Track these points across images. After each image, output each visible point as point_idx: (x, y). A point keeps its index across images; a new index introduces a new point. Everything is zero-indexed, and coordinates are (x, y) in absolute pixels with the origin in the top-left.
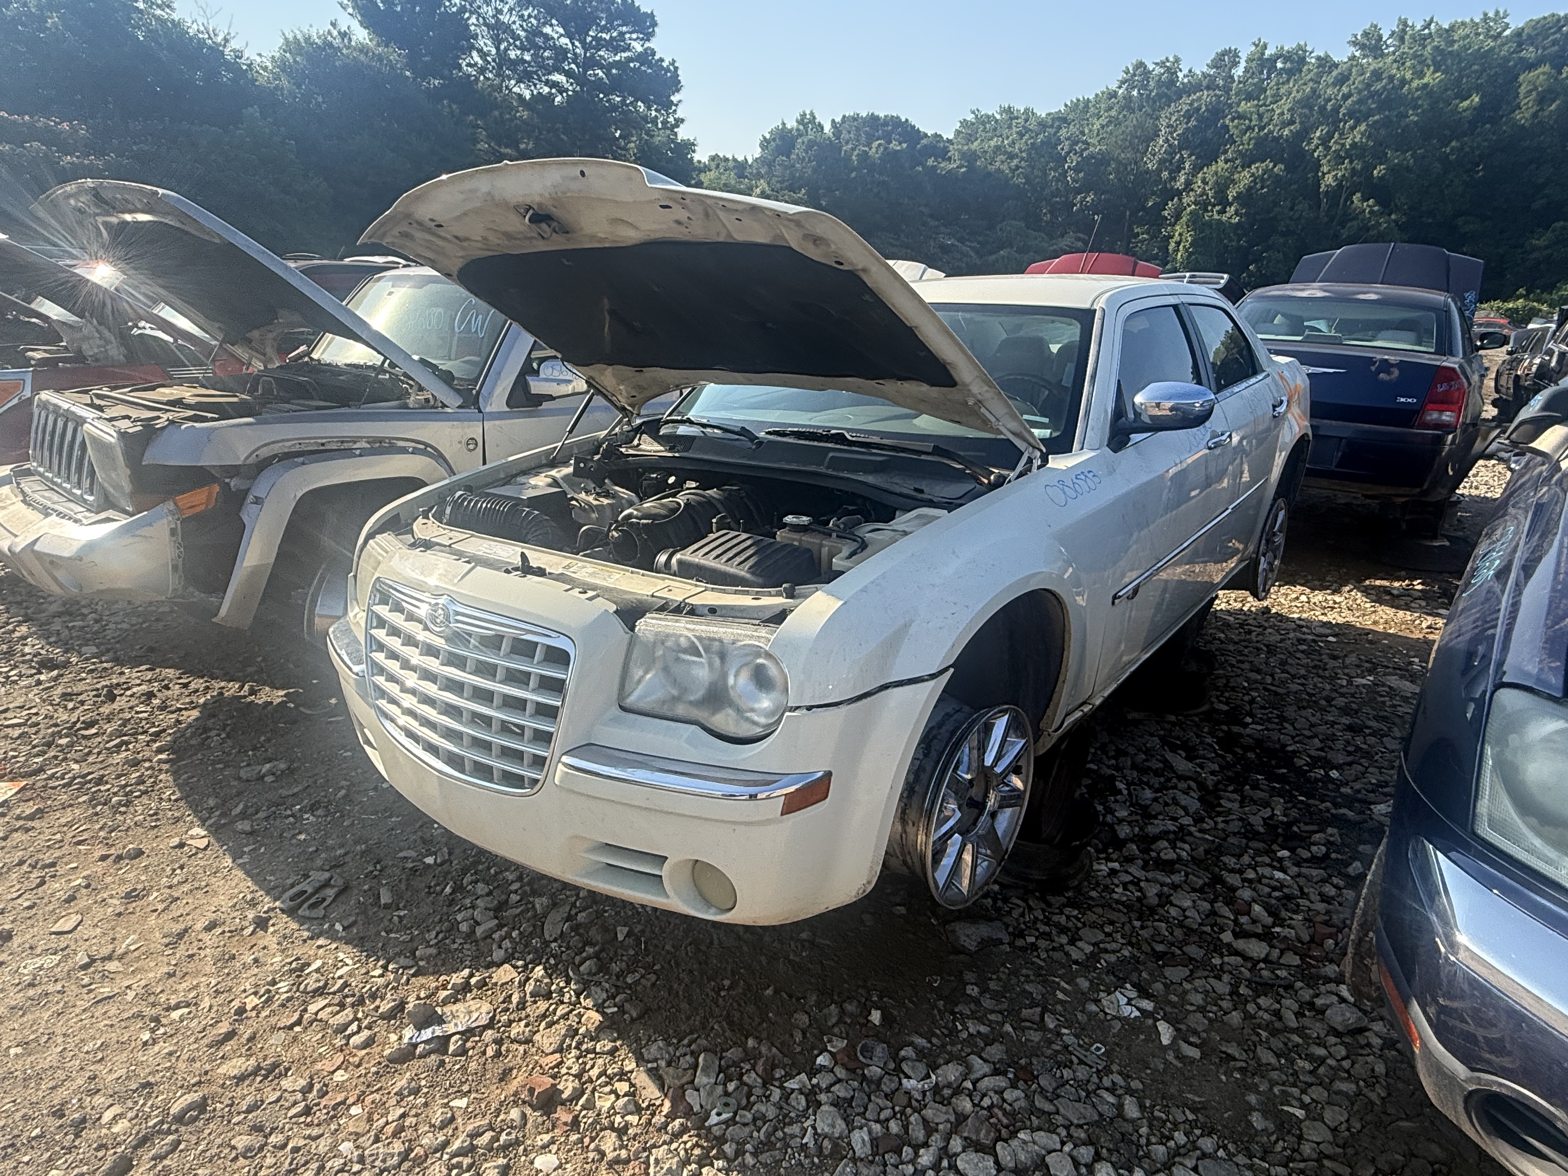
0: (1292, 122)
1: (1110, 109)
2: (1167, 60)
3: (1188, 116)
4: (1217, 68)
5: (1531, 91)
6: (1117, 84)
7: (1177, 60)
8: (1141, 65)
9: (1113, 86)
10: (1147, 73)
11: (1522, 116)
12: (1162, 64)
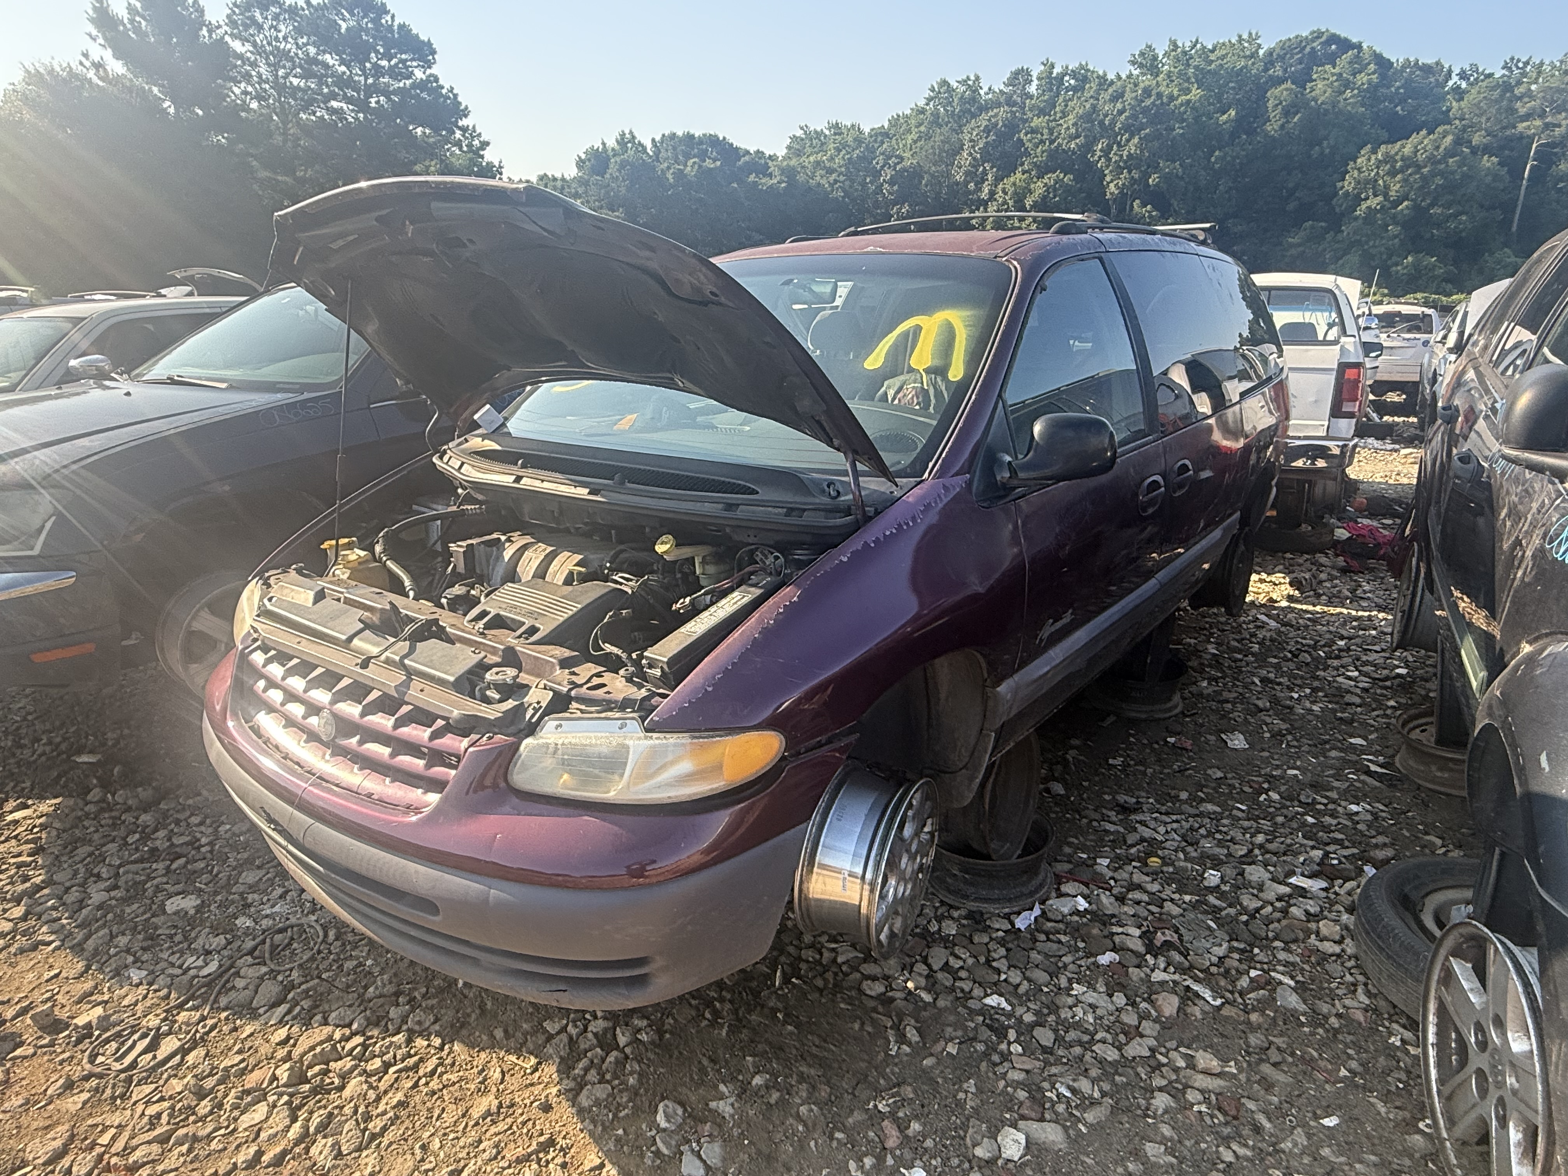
0: (1078, 136)
1: (920, 125)
2: (968, 78)
3: (987, 130)
4: (1014, 86)
5: (1277, 105)
6: (924, 101)
7: (977, 78)
8: (944, 83)
9: (922, 103)
10: (950, 90)
11: (1272, 128)
12: (964, 82)
